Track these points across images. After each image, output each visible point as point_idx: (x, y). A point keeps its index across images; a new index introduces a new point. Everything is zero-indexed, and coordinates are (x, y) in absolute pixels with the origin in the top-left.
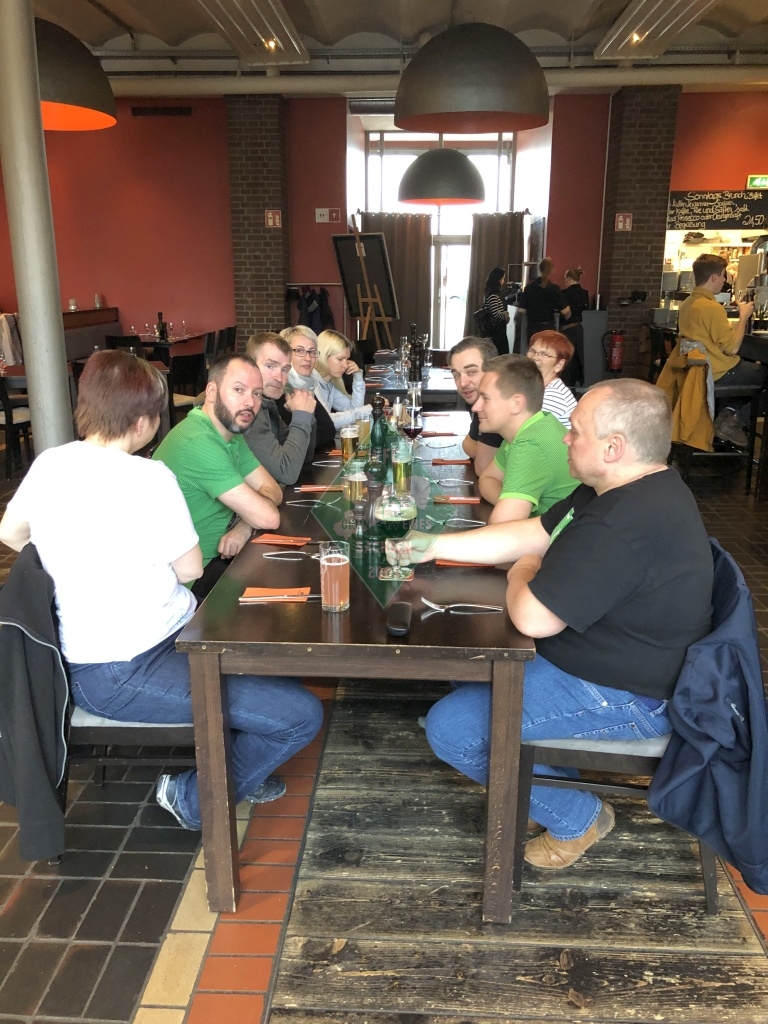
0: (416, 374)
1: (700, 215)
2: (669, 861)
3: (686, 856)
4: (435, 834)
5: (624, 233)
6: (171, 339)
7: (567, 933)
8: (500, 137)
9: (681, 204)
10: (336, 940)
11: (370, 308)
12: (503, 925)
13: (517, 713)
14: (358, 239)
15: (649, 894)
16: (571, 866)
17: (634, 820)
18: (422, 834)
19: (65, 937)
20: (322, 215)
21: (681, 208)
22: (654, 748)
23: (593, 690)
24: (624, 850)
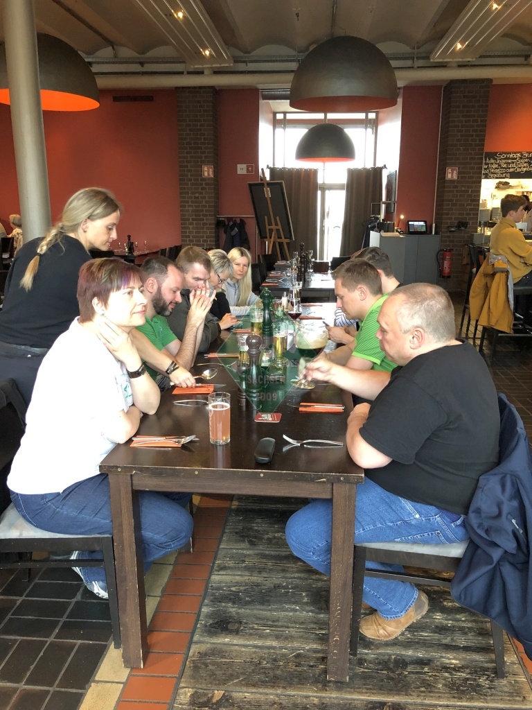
0: (302, 277)
1: (506, 168)
2: (470, 636)
3: (483, 633)
4: (296, 611)
5: (452, 181)
6: (136, 253)
7: (390, 691)
8: (367, 116)
9: (492, 161)
10: (216, 692)
11: (273, 233)
12: (342, 683)
13: (351, 522)
14: (266, 185)
15: (454, 661)
16: (396, 638)
17: (445, 603)
18: (286, 610)
19: (18, 683)
20: (242, 169)
21: (492, 164)
22: (456, 551)
23: (408, 505)
24: (437, 627)
